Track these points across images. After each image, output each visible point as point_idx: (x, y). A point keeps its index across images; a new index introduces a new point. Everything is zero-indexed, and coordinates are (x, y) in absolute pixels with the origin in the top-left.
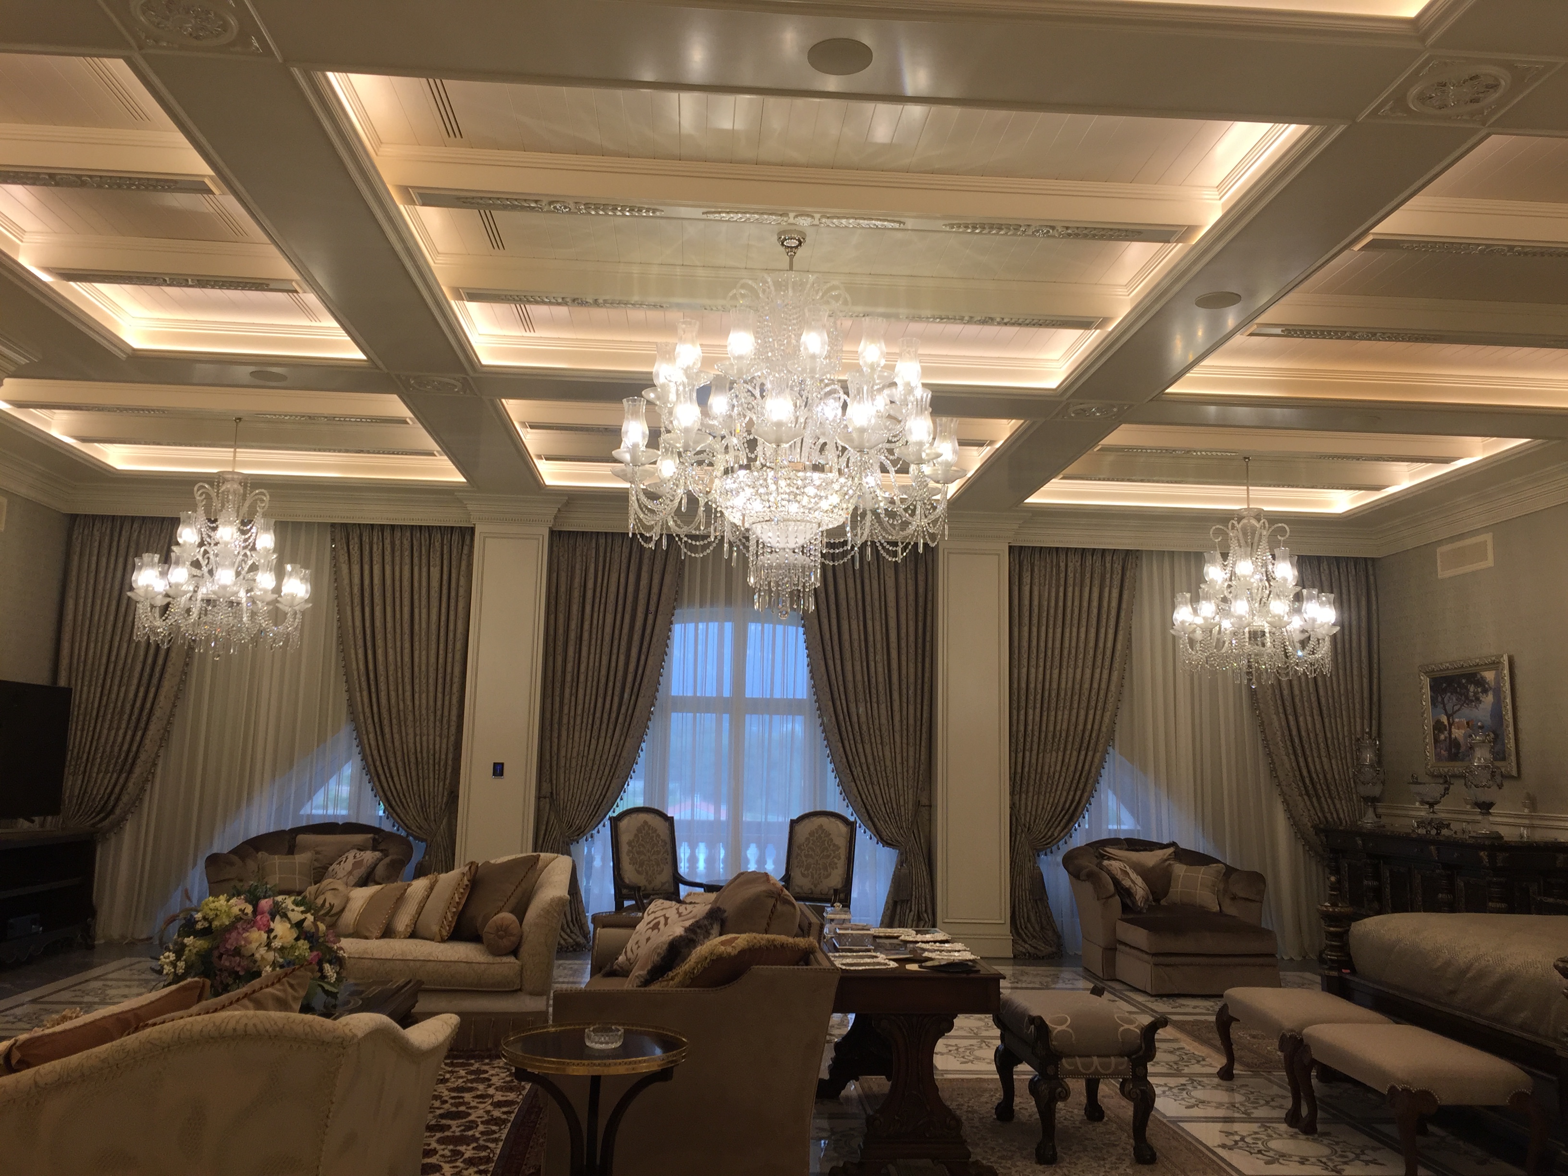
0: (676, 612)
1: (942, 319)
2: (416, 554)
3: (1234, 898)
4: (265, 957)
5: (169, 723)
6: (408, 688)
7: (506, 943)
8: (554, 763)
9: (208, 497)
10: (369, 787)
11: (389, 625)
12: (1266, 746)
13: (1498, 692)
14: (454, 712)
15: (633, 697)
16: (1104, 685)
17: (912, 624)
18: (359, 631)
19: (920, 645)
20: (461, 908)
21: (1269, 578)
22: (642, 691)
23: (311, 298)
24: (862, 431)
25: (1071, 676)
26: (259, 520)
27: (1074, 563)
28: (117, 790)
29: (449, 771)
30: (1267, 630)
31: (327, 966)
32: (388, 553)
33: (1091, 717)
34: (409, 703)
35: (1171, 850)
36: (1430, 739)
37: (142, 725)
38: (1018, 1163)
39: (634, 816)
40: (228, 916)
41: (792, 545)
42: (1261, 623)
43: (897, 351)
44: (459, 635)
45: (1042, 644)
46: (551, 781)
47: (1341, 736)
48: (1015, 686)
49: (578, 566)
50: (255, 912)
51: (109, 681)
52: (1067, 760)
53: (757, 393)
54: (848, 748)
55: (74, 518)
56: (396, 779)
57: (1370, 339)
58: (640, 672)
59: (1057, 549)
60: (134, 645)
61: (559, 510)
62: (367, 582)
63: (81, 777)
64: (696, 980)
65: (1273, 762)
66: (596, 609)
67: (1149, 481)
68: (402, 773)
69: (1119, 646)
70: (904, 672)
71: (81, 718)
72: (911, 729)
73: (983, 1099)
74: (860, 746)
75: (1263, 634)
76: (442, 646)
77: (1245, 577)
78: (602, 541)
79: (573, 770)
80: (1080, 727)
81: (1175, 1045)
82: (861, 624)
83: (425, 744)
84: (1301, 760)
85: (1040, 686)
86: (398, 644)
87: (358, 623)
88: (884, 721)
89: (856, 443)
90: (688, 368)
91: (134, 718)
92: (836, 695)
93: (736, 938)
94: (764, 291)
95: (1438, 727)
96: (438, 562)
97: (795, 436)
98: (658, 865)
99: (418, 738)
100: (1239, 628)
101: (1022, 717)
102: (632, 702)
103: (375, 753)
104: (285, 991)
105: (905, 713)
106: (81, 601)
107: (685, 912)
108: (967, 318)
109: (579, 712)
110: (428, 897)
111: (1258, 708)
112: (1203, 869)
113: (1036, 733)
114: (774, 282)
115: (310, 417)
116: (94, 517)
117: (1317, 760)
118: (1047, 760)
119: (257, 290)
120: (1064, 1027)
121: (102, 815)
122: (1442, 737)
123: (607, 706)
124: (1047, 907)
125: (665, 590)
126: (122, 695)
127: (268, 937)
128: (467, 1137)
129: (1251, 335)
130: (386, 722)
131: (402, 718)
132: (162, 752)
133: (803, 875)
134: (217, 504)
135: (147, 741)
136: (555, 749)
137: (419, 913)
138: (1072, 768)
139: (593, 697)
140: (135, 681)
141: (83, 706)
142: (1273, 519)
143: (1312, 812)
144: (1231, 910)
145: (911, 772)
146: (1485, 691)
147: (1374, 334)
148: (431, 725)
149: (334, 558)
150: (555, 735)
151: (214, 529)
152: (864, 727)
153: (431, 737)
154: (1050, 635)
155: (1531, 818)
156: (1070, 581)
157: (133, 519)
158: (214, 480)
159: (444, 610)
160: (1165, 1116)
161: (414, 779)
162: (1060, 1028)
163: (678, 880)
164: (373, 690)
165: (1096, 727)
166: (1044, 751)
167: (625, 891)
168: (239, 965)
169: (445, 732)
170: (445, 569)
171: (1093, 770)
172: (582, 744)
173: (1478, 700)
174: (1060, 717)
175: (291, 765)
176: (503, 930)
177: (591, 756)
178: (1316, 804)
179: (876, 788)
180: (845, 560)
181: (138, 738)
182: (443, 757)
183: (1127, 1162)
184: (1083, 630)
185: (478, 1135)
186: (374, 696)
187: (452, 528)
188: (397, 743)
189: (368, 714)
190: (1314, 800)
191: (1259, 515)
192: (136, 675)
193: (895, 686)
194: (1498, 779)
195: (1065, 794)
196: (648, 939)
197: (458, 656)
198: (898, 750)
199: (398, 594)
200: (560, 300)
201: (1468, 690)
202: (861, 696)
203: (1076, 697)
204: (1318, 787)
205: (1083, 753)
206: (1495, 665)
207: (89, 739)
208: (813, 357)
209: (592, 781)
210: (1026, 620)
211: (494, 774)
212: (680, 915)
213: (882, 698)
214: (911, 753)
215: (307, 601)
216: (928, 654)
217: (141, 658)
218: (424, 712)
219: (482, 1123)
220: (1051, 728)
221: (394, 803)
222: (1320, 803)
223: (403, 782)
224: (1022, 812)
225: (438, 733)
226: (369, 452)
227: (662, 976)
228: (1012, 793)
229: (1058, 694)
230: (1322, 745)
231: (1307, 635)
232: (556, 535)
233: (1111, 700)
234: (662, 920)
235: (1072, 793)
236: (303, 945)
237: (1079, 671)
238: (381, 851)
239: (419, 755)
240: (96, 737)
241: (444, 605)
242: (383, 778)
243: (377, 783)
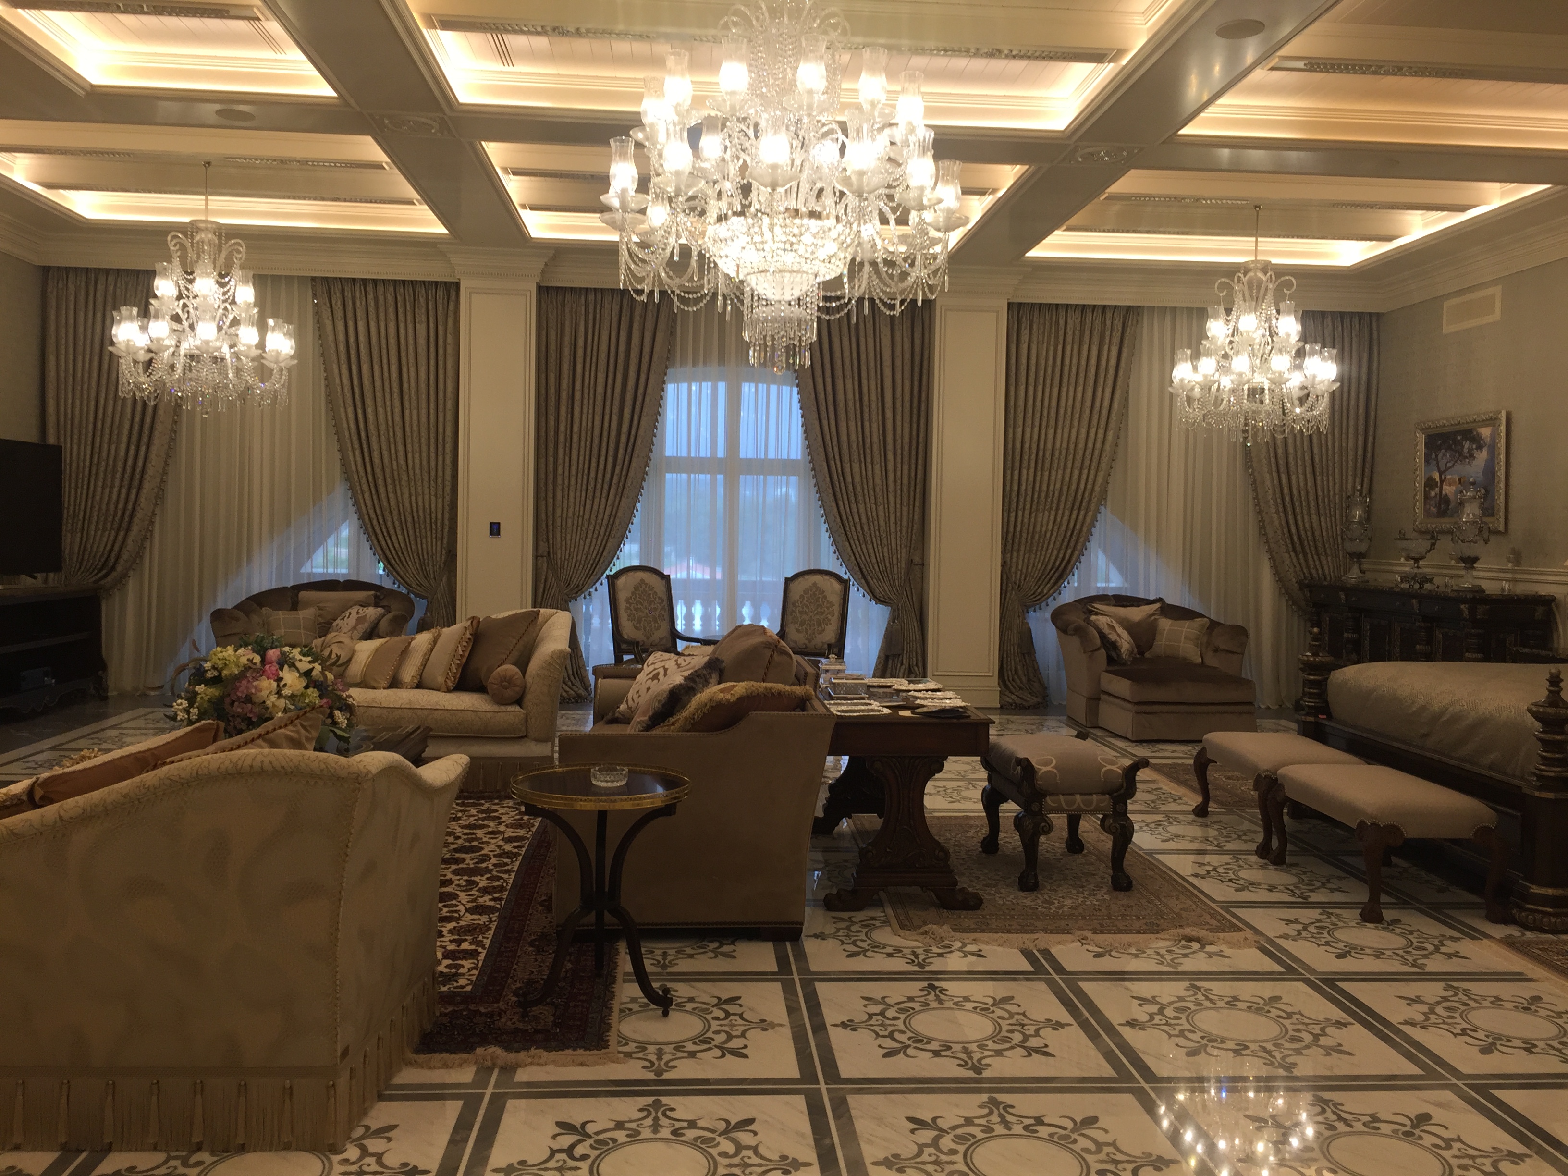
0: (668, 371)
1: (946, 51)
2: (400, 310)
3: (1216, 650)
4: (277, 703)
5: (162, 481)
6: (401, 448)
7: (510, 693)
8: (550, 523)
9: (183, 248)
10: (367, 545)
11: (378, 383)
12: (1257, 505)
13: (1493, 449)
14: (448, 472)
15: (627, 458)
16: (1098, 445)
17: (907, 384)
18: (347, 389)
19: (915, 405)
20: (464, 660)
21: (1272, 333)
22: (636, 451)
23: (274, 27)
24: (861, 174)
25: (1066, 435)
26: (237, 273)
27: (1074, 320)
28: (116, 548)
29: (446, 530)
30: (1266, 387)
31: (337, 713)
32: (372, 309)
33: (1084, 476)
34: (402, 462)
35: (1158, 605)
36: (1420, 496)
37: (136, 483)
38: (1003, 891)
39: (631, 574)
40: (237, 666)
41: (788, 297)
42: (1261, 380)
43: (899, 88)
44: (449, 394)
45: (1038, 404)
46: (548, 540)
47: (1332, 493)
48: (1010, 446)
49: (567, 324)
50: (263, 661)
51: (98, 439)
52: (1059, 520)
53: (751, 133)
54: (842, 508)
55: (46, 270)
56: (394, 538)
57: (1395, 75)
58: (633, 433)
59: (1057, 305)
60: (120, 402)
61: (546, 265)
62: (352, 339)
63: (79, 535)
64: (698, 725)
65: (1262, 521)
66: (587, 369)
67: (1155, 232)
68: (399, 532)
69: (1116, 405)
70: (899, 431)
71: (74, 476)
72: (905, 489)
73: (969, 835)
74: (854, 506)
75: (1262, 390)
76: (432, 405)
77: (1248, 332)
78: (591, 297)
79: (569, 530)
80: (1074, 487)
81: (1154, 786)
82: (856, 383)
83: (420, 504)
84: (1291, 517)
85: (1034, 446)
86: (388, 403)
87: (346, 381)
88: (878, 481)
89: (855, 187)
90: (678, 104)
91: (127, 476)
92: (831, 456)
93: (734, 686)
94: (757, 19)
95: (1430, 483)
96: (424, 318)
97: (791, 180)
98: (656, 621)
99: (413, 498)
100: (1238, 385)
101: (1016, 478)
102: (626, 462)
103: (371, 512)
104: (298, 732)
105: (899, 473)
106: (63, 357)
107: (683, 664)
108: (973, 50)
109: (573, 472)
110: (432, 650)
111: (1251, 467)
112: (1188, 623)
113: (1030, 493)
114: (768, 8)
115: (282, 161)
116: (68, 270)
117: (1306, 517)
118: (1040, 519)
119: (216, 17)
120: (1049, 768)
121: (104, 572)
122: (1433, 494)
123: (602, 466)
124: (1034, 660)
125: (656, 349)
126: (113, 452)
127: (278, 686)
128: (482, 868)
129: (1273, 69)
130: (380, 482)
131: (396, 477)
132: (157, 511)
133: (798, 631)
134: (192, 255)
135: (142, 500)
136: (550, 509)
137: (424, 665)
138: (1064, 527)
139: (587, 458)
140: (125, 439)
141: (74, 465)
142: (1281, 271)
143: (1298, 568)
144: (1212, 661)
145: (904, 530)
146: (1480, 448)
147: (1400, 69)
148: (426, 484)
149: (317, 313)
150: (550, 495)
151: (191, 281)
152: (859, 488)
153: (427, 497)
154: (1047, 394)
155: (1513, 571)
156: (1069, 339)
157: (107, 271)
158: (188, 230)
159: (432, 368)
160: (1141, 849)
161: (412, 538)
162: (1045, 769)
163: (675, 635)
164: (365, 450)
165: (1089, 486)
166: (1037, 510)
167: (623, 646)
168: (251, 711)
169: (440, 492)
170: (432, 325)
171: (1085, 529)
172: (577, 504)
173: (1472, 456)
174: (1053, 477)
175: (288, 525)
176: (507, 681)
177: (587, 516)
178: (1302, 561)
179: (870, 547)
180: (842, 314)
181: (133, 496)
182: (439, 516)
183: (1105, 890)
184: (1080, 389)
185: (491, 867)
186: (366, 455)
187: (436, 283)
188: (393, 503)
189: (362, 473)
190: (1301, 556)
191: (1266, 267)
192: (126, 432)
193: (890, 447)
194: (1486, 534)
195: (1055, 552)
196: (648, 689)
197: (449, 416)
198: (892, 510)
199: (384, 352)
200: (539, 29)
201: (1463, 447)
202: (855, 457)
203: (1071, 457)
204: (1306, 543)
205: (1075, 512)
206: (1492, 421)
207: (84, 496)
208: (810, 92)
209: (588, 541)
210: (1023, 380)
211: (491, 534)
212: (679, 666)
213: (877, 458)
214: (905, 513)
215: (292, 357)
216: (923, 414)
217: (129, 416)
218: (418, 471)
219: (495, 856)
220: (1044, 488)
221: (393, 561)
222: (1306, 560)
223: (401, 541)
224: (1013, 569)
225: (433, 493)
226: (345, 200)
227: (663, 721)
228: (1004, 552)
229: (1053, 454)
230: (1312, 503)
231: (1306, 392)
232: (543, 291)
233: (1105, 459)
234: (662, 671)
235: (1062, 552)
236: (313, 693)
237: (1074, 431)
238: (383, 607)
239: (415, 515)
240: (90, 495)
241: (432, 362)
242: (380, 537)
243: (375, 542)
